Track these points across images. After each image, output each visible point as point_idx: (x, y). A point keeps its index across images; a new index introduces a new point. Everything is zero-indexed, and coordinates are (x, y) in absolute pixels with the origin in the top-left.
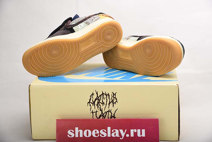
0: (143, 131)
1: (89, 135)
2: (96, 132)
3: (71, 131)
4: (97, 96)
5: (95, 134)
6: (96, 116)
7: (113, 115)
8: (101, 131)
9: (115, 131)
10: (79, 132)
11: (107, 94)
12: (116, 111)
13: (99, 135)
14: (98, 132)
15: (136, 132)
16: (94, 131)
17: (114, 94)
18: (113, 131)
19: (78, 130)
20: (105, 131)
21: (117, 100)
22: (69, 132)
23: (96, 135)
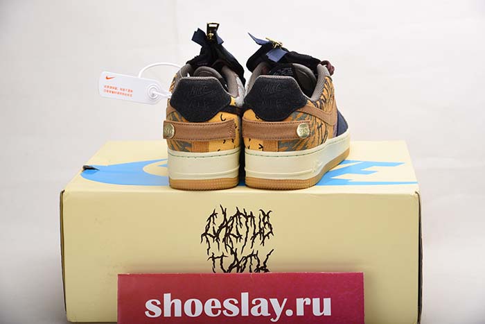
0: (327, 302)
1: (198, 313)
2: (213, 304)
3: (154, 303)
4: (225, 219)
5: (212, 309)
6: (222, 268)
7: (262, 265)
8: (227, 303)
9: (258, 302)
10: (173, 304)
11: (248, 214)
12: (269, 254)
13: (222, 312)
14: (218, 305)
15: (309, 304)
16: (209, 302)
17: (266, 215)
18: (254, 302)
19: (171, 300)
20: (236, 302)
21: (271, 229)
22: (149, 305)
23: (215, 311)
